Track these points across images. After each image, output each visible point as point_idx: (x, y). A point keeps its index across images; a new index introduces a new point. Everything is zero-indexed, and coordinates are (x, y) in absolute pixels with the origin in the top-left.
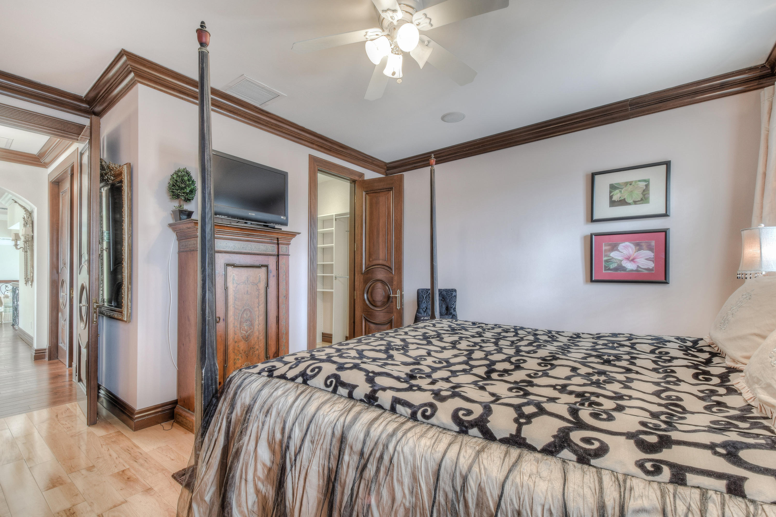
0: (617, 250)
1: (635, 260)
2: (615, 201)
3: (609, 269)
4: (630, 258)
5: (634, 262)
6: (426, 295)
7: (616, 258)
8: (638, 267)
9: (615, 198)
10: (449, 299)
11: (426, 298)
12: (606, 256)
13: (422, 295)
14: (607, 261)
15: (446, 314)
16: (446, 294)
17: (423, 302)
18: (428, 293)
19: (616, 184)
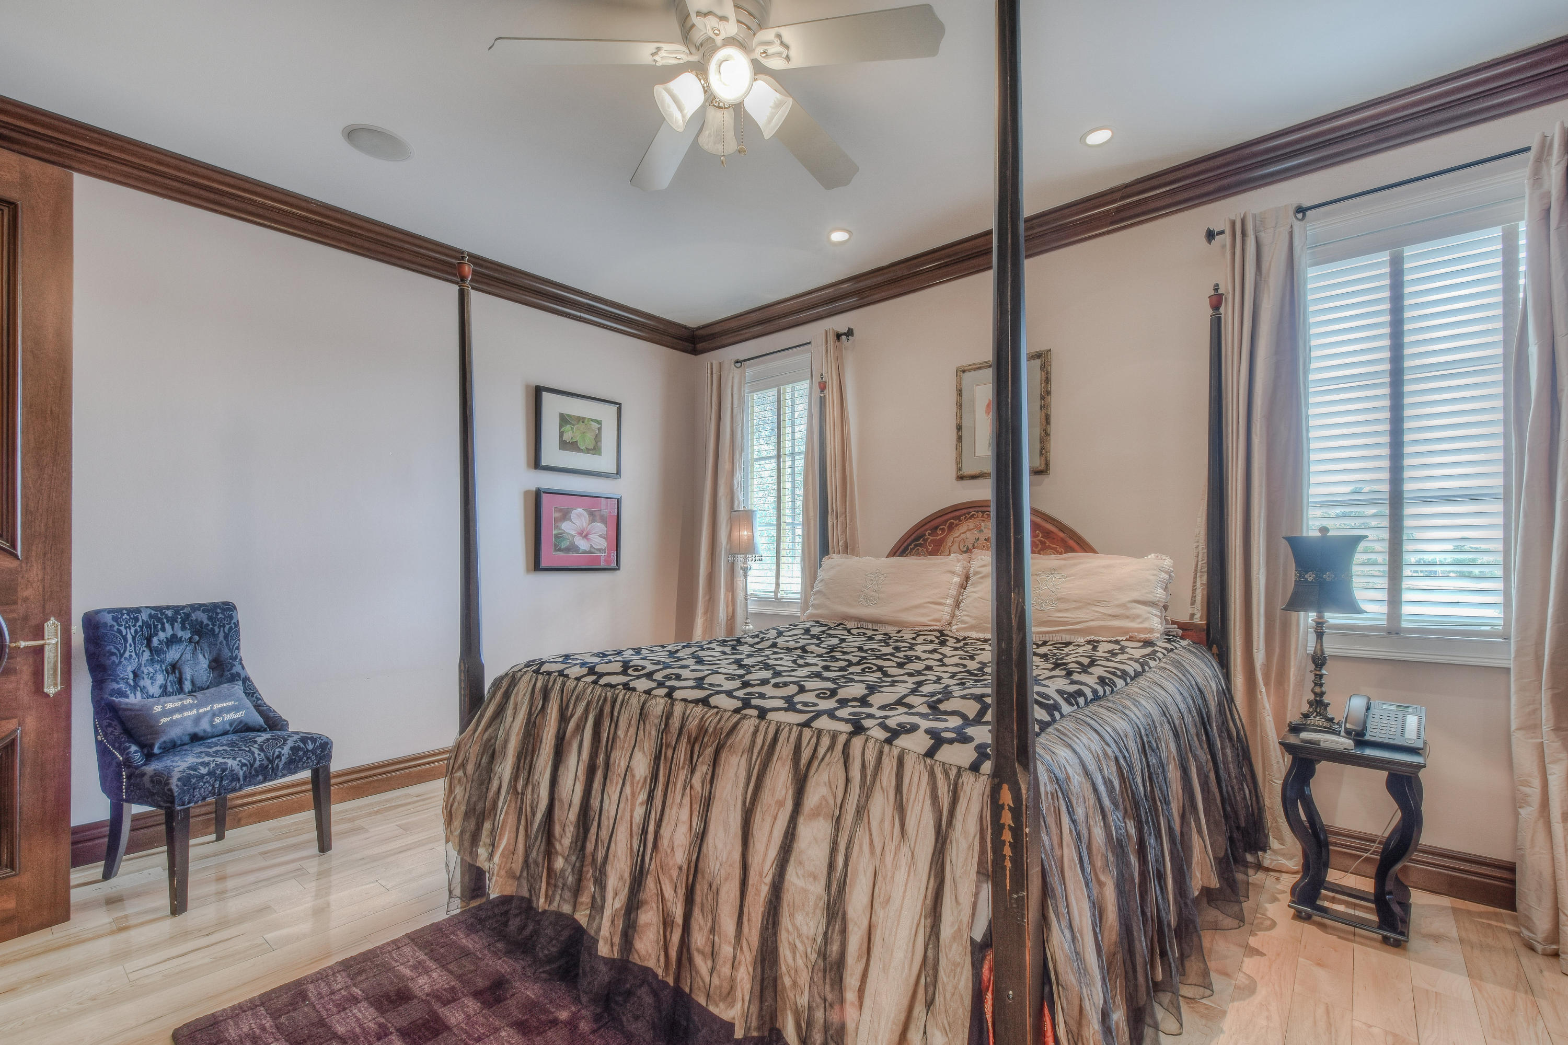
0: (570, 520)
1: (590, 536)
2: (565, 442)
3: (560, 550)
4: (583, 532)
5: (588, 539)
6: (133, 629)
7: (568, 531)
8: (592, 546)
9: (567, 437)
10: (221, 635)
11: (134, 638)
12: (557, 527)
13: (120, 632)
14: (557, 536)
15: (217, 683)
16: (210, 618)
17: (127, 655)
18: (140, 623)
19: (568, 415)
